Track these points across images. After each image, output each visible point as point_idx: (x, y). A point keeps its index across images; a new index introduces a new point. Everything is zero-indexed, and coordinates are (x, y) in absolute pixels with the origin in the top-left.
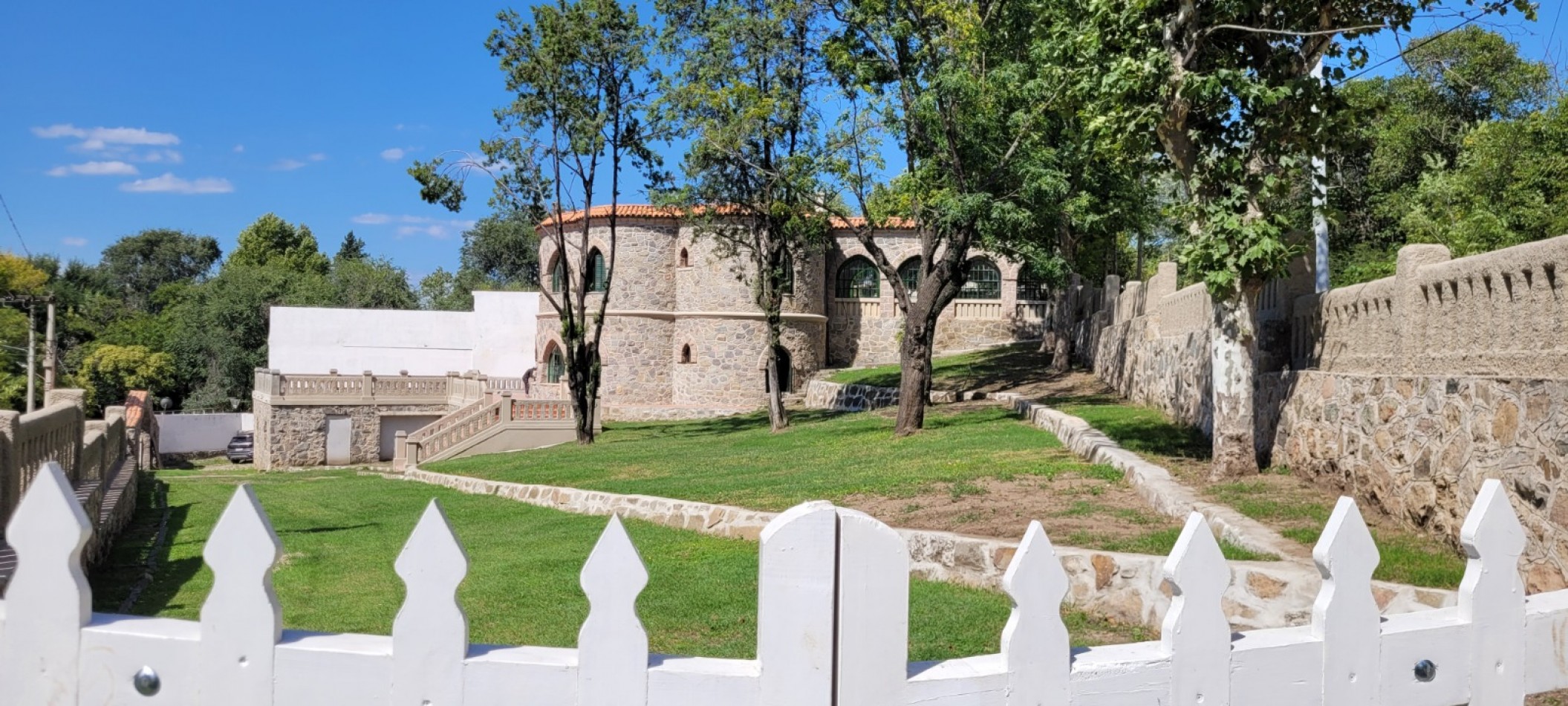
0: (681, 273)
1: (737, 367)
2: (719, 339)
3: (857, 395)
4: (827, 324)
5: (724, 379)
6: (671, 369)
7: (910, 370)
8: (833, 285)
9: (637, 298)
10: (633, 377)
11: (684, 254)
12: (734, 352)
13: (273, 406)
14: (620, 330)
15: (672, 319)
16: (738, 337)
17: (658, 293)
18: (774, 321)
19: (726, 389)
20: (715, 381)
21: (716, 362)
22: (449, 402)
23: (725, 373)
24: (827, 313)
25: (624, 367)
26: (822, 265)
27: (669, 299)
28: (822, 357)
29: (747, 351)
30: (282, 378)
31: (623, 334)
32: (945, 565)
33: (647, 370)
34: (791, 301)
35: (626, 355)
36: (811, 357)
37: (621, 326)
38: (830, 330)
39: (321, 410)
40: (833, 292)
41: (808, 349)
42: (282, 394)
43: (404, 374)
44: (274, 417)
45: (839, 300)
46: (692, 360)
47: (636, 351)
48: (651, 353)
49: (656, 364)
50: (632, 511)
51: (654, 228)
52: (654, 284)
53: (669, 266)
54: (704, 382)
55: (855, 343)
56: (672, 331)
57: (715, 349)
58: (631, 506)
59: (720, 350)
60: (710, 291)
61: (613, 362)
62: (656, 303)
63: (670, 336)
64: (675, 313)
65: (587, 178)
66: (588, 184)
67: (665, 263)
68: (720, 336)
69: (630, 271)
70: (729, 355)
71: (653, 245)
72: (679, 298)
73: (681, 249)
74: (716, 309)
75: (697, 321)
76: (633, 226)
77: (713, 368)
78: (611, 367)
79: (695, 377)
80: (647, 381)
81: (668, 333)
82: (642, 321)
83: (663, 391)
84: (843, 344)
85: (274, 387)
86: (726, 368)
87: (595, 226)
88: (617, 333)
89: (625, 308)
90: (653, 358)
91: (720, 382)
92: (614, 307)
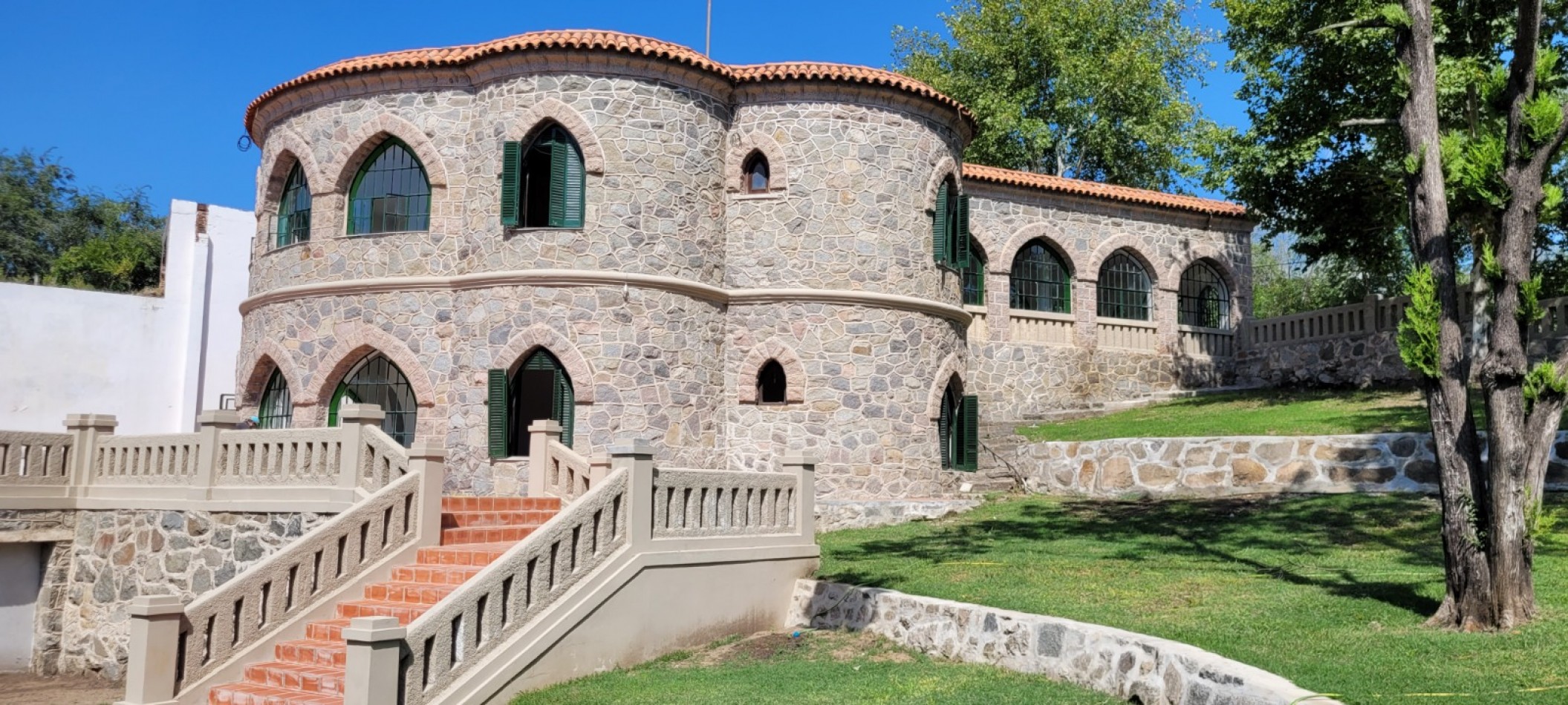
0: (740, 208)
1: (894, 413)
2: (857, 350)
5: (870, 440)
9: (660, 248)
10: (656, 431)
11: (756, 163)
12: (888, 379)
14: (626, 319)
15: (722, 303)
16: (894, 349)
17: (702, 243)
19: (876, 460)
20: (851, 443)
21: (851, 401)
23: (871, 427)
27: (715, 259)
29: (910, 379)
31: (633, 329)
33: (685, 415)
34: (957, 282)
35: (640, 379)
37: (628, 311)
46: (790, 392)
47: (662, 372)
48: (690, 377)
49: (701, 404)
51: (695, 97)
52: (693, 221)
53: (718, 186)
54: (822, 444)
56: (727, 328)
57: (844, 372)
59: (859, 374)
61: (608, 394)
62: (695, 263)
63: (719, 342)
64: (732, 292)
67: (713, 178)
68: (857, 343)
69: (647, 183)
70: (878, 386)
71: (692, 133)
73: (744, 152)
74: (847, 285)
75: (801, 308)
76: (653, 82)
77: (844, 414)
78: (603, 407)
79: (798, 434)
80: (687, 443)
81: (719, 336)
82: (674, 301)
86: (873, 413)
87: (549, 73)
88: (618, 329)
89: (635, 269)
90: (694, 388)
91: (861, 446)
92: (606, 264)
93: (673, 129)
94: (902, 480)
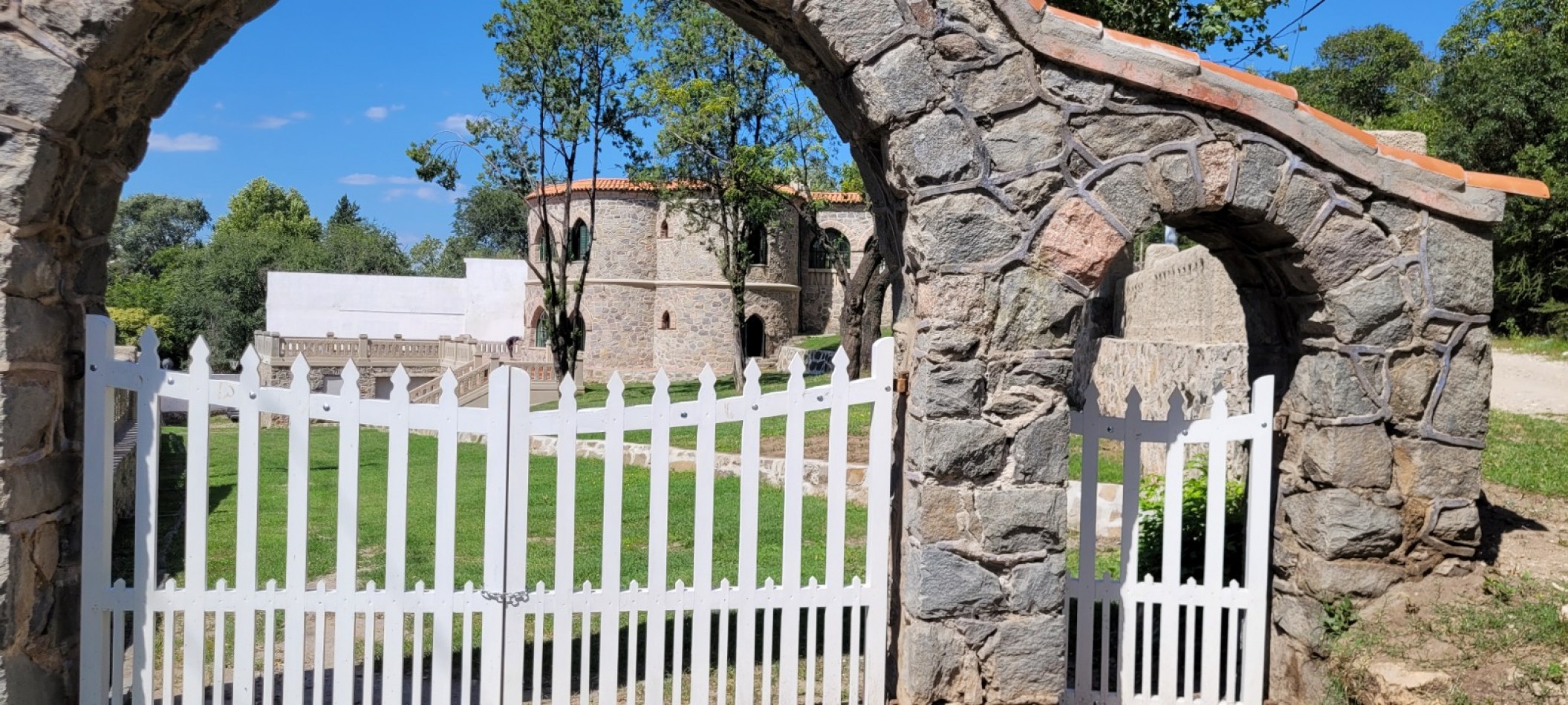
0: (661, 243)
1: (713, 333)
2: (697, 307)
3: (820, 360)
4: (801, 293)
5: (701, 345)
6: (652, 334)
7: (848, 336)
8: (807, 257)
9: (620, 267)
10: (616, 341)
11: (665, 226)
12: (711, 319)
13: (273, 367)
14: (603, 297)
15: (653, 287)
16: (714, 305)
17: (640, 263)
18: (738, 291)
19: (704, 354)
20: (693, 347)
21: (694, 329)
22: (442, 364)
23: (702, 339)
24: (801, 281)
25: (607, 333)
26: (796, 238)
27: (650, 268)
28: (795, 324)
30: (282, 340)
31: (607, 302)
32: (813, 484)
33: (629, 335)
34: (765, 271)
35: (609, 321)
36: (783, 324)
37: (604, 294)
38: (803, 299)
39: (319, 371)
40: (806, 263)
41: (781, 317)
42: (281, 356)
43: (398, 337)
44: (275, 377)
45: (812, 270)
46: (671, 326)
47: (618, 318)
48: (633, 319)
49: (638, 330)
50: (590, 452)
51: (636, 201)
52: (636, 254)
53: (650, 237)
54: (682, 347)
55: (826, 311)
56: (653, 299)
57: (692, 316)
58: (590, 449)
59: (698, 317)
60: (688, 262)
61: (597, 327)
62: (637, 272)
63: (650, 304)
64: (656, 282)
65: (569, 157)
66: (570, 163)
67: (647, 234)
68: (697, 304)
69: (613, 241)
70: (706, 322)
71: (635, 217)
72: (660, 268)
73: (661, 221)
74: (694, 278)
75: (676, 289)
76: (615, 199)
77: (691, 334)
78: (595, 332)
79: (673, 342)
80: (629, 346)
81: (649, 301)
82: (624, 289)
83: (644, 355)
84: (815, 312)
85: (274, 348)
86: (703, 334)
87: (580, 199)
88: (601, 301)
89: (608, 277)
90: (635, 324)
91: (697, 348)
92: (598, 275)
93: (625, 217)
94: (716, 362)
